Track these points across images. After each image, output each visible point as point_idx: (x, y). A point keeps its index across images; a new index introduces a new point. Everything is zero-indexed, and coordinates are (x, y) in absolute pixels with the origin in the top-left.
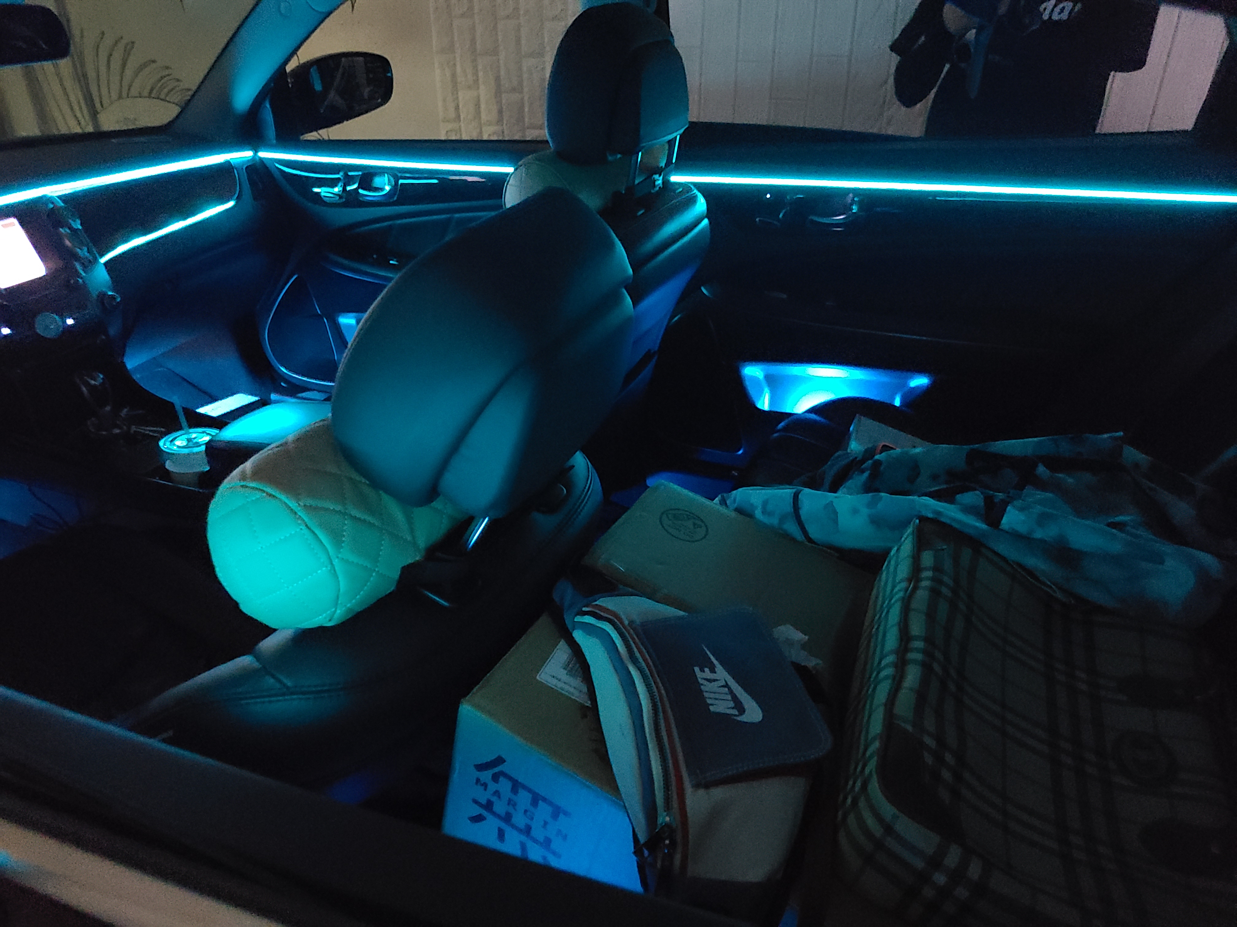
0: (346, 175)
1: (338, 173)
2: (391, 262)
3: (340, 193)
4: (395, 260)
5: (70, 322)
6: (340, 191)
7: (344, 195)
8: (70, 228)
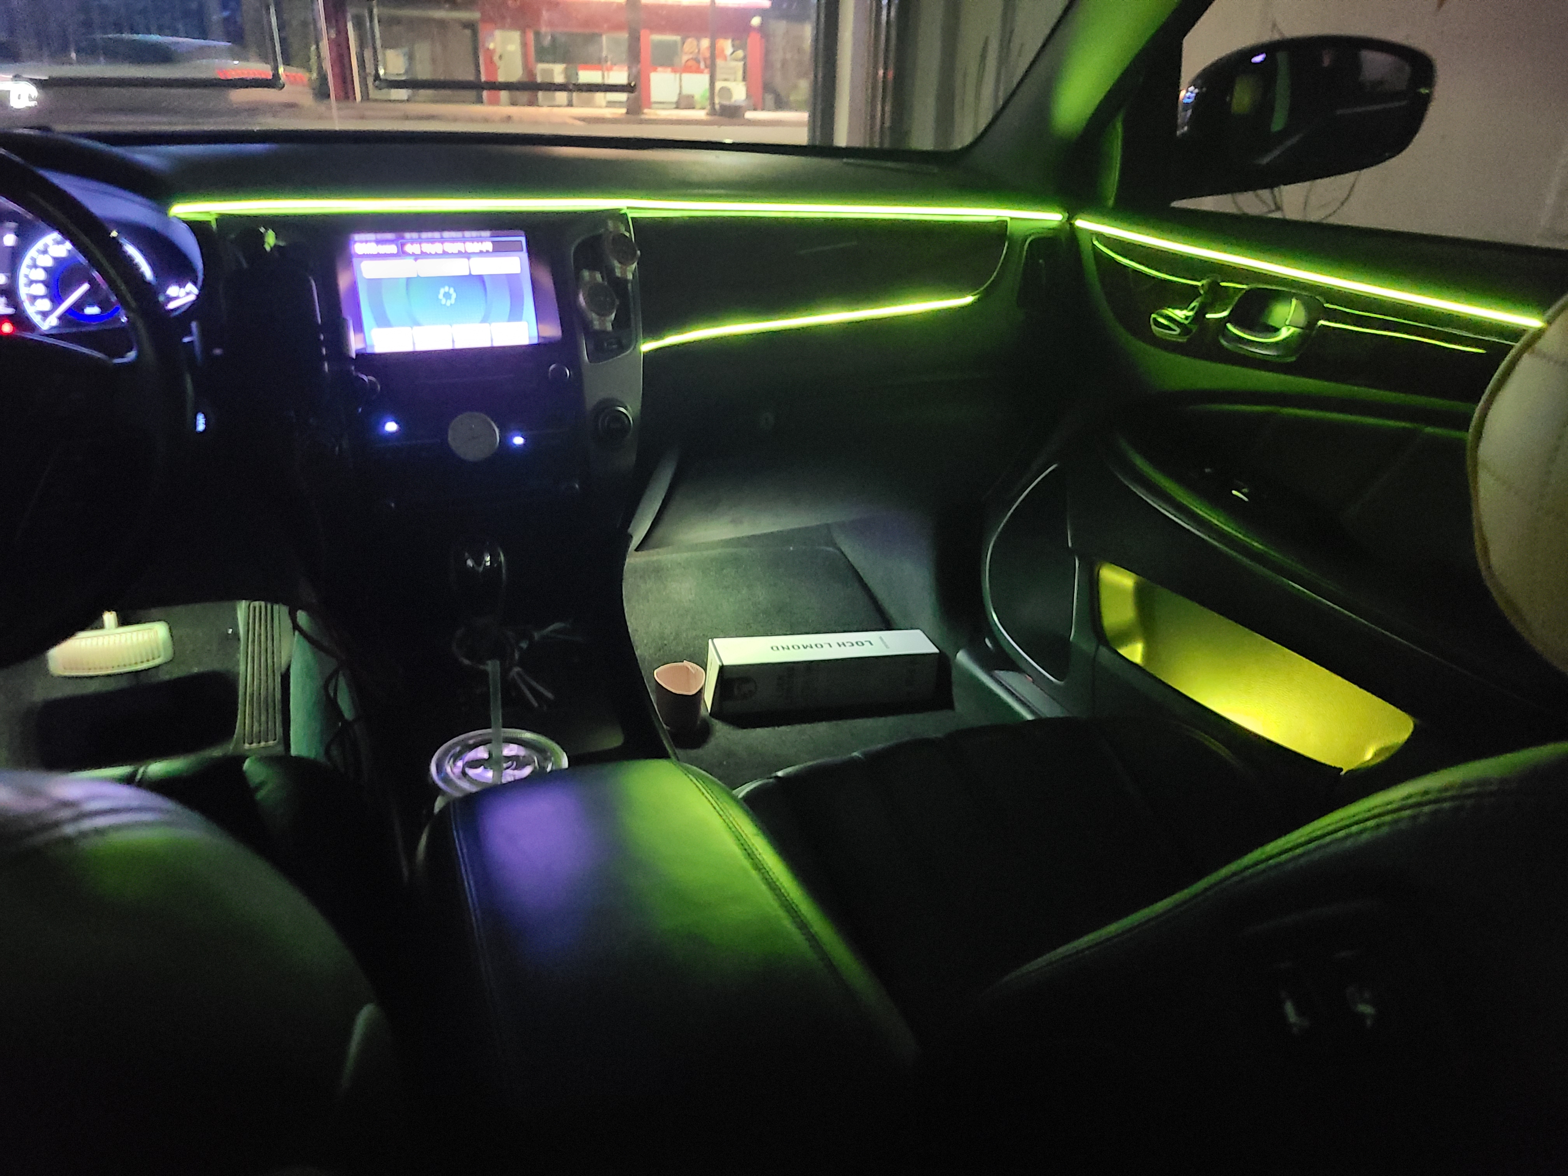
0: (1214, 287)
1: (1199, 281)
2: (1234, 492)
3: (1186, 322)
4: (1245, 490)
5: (518, 441)
6: (1187, 318)
7: (1194, 328)
8: (609, 273)
